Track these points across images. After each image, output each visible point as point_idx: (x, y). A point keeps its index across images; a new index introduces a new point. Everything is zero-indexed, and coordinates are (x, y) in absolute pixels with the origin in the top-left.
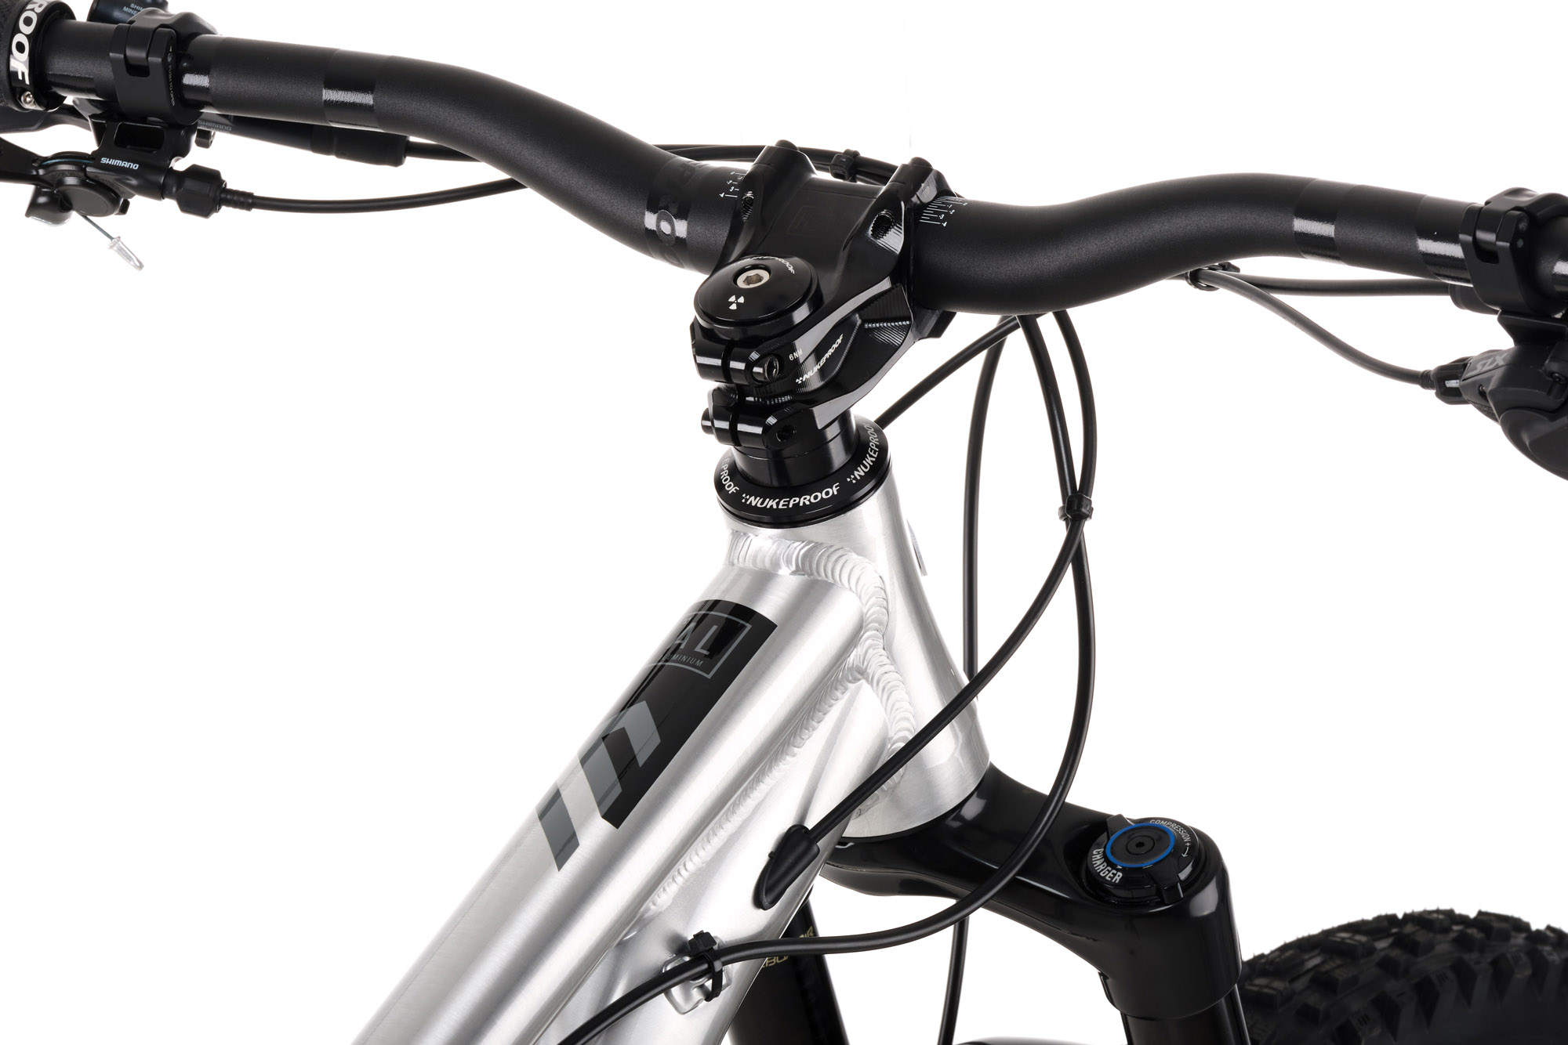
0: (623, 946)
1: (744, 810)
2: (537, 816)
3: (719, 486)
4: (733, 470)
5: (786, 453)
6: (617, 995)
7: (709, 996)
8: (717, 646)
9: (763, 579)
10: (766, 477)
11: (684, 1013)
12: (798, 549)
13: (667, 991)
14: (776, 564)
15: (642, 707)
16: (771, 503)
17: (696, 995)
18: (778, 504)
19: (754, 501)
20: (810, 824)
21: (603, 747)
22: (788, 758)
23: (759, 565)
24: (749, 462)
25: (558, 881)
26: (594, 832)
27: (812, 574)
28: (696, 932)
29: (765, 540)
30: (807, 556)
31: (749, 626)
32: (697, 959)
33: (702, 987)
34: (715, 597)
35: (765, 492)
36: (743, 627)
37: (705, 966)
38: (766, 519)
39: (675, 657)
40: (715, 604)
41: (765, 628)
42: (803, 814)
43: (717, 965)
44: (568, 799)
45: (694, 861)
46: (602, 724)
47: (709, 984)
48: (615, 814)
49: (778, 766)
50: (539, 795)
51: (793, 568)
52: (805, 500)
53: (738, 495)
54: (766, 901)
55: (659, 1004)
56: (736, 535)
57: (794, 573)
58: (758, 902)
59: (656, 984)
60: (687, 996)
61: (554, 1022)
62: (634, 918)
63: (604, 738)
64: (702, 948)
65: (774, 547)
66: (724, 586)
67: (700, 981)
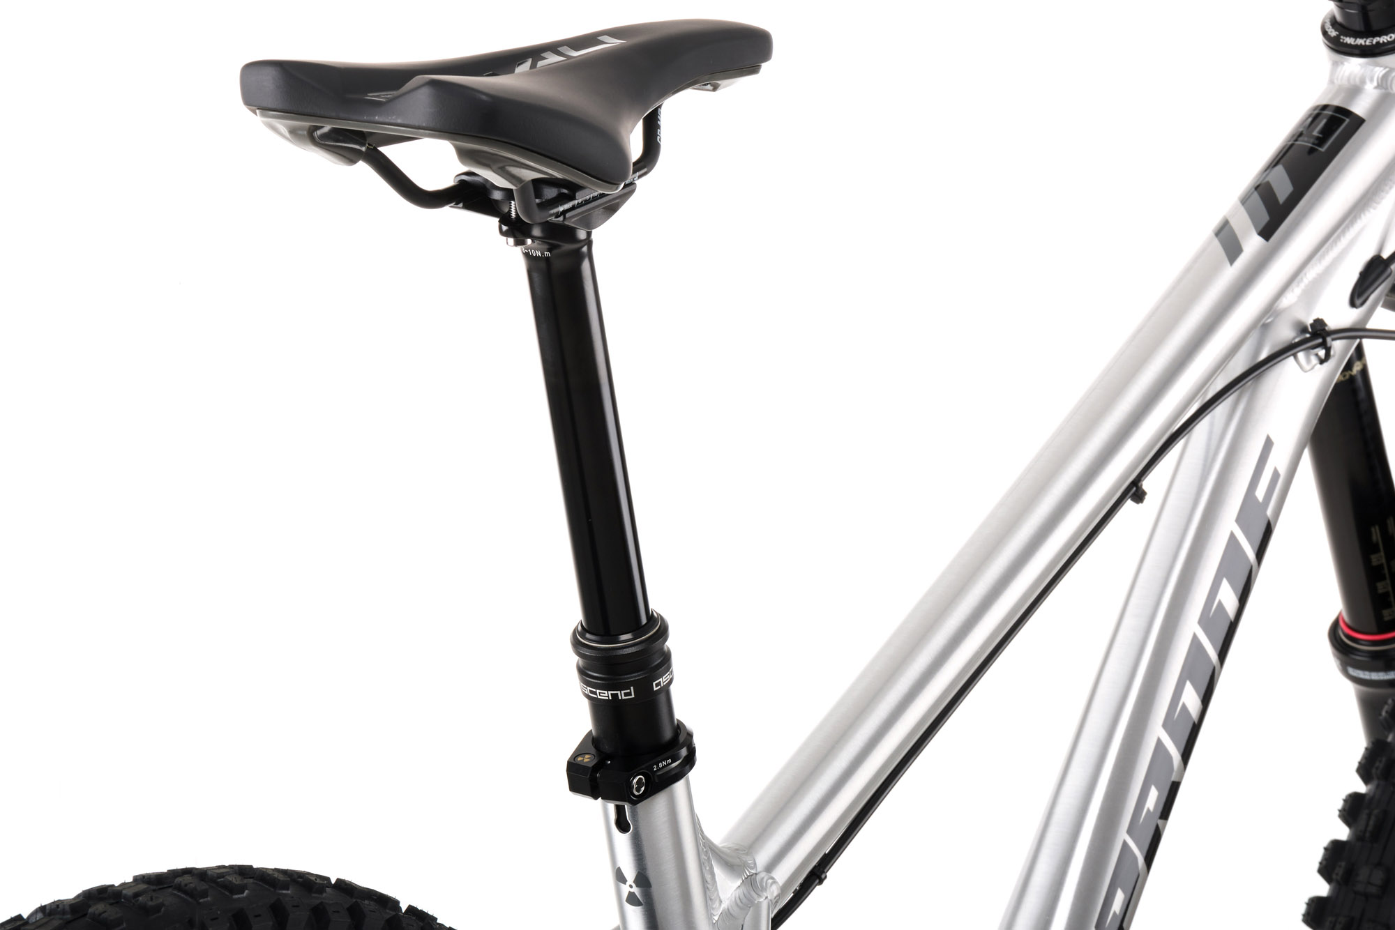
0: (1266, 327)
1: (1344, 241)
2: (1213, 235)
3: (1325, 33)
4: (1334, 23)
5: (1370, 7)
6: (1264, 355)
7: (1322, 362)
8: (1327, 132)
9: (1355, 91)
10: (1358, 25)
11: (1306, 372)
12: (1379, 72)
13: (1295, 355)
14: (1363, 82)
15: (1280, 168)
16: (1360, 41)
17: (1314, 360)
18: (1365, 42)
19: (1349, 40)
20: (1385, 255)
21: (1256, 195)
22: (1372, 210)
23: (1352, 82)
24: (1345, 15)
25: (1230, 273)
26: (1252, 243)
27: (1387, 89)
28: (1315, 318)
29: (1354, 65)
30: (1385, 77)
31: (1348, 120)
32: (1315, 335)
33: (1317, 355)
34: (1324, 102)
35: (1357, 35)
36: (1344, 121)
37: (1320, 340)
38: (1357, 52)
39: (1300, 139)
40: (1325, 107)
41: (1358, 122)
42: (1381, 249)
43: (1329, 339)
44: (1234, 224)
45: (1311, 273)
46: (1254, 178)
47: (1322, 353)
48: (1267, 232)
49: (1364, 214)
50: (1215, 222)
51: (1375, 84)
52: (1384, 39)
53: (1337, 38)
54: (1358, 302)
55: (1289, 363)
56: (1335, 64)
57: (1376, 88)
58: (1353, 304)
59: (1288, 350)
60: (1308, 361)
61: (1221, 374)
62: (1270, 311)
63: (1257, 188)
64: (1319, 328)
65: (1362, 71)
66: (1330, 96)
67: (1316, 350)
